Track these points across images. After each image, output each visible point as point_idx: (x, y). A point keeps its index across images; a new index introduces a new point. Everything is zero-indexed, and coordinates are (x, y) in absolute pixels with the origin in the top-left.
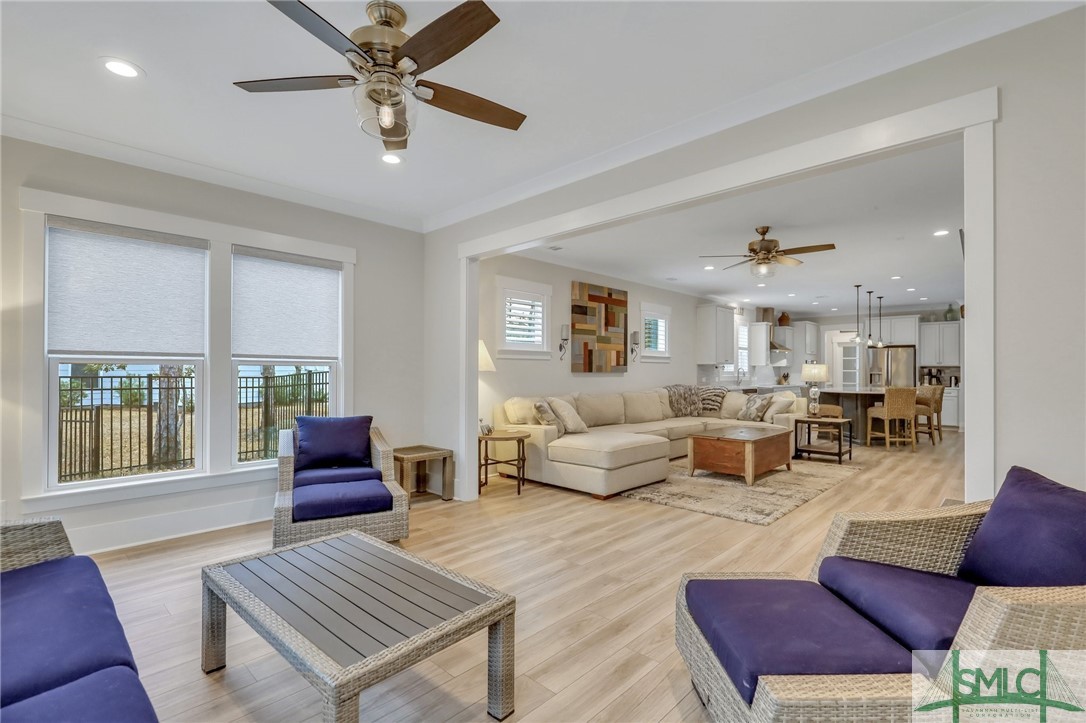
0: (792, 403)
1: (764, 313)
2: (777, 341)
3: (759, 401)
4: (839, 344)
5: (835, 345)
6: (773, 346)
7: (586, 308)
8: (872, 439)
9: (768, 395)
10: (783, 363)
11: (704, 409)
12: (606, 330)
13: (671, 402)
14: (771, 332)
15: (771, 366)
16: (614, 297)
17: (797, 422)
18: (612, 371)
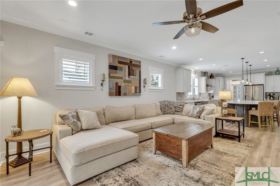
0: (214, 110)
1: (204, 74)
2: (209, 84)
3: (198, 108)
4: (232, 85)
5: (231, 86)
6: (207, 86)
7: (117, 66)
8: (251, 124)
9: (202, 106)
10: (212, 92)
11: (176, 111)
12: (129, 77)
13: (161, 108)
14: (207, 81)
15: (207, 93)
16: (133, 63)
17: (216, 119)
18: (132, 95)
